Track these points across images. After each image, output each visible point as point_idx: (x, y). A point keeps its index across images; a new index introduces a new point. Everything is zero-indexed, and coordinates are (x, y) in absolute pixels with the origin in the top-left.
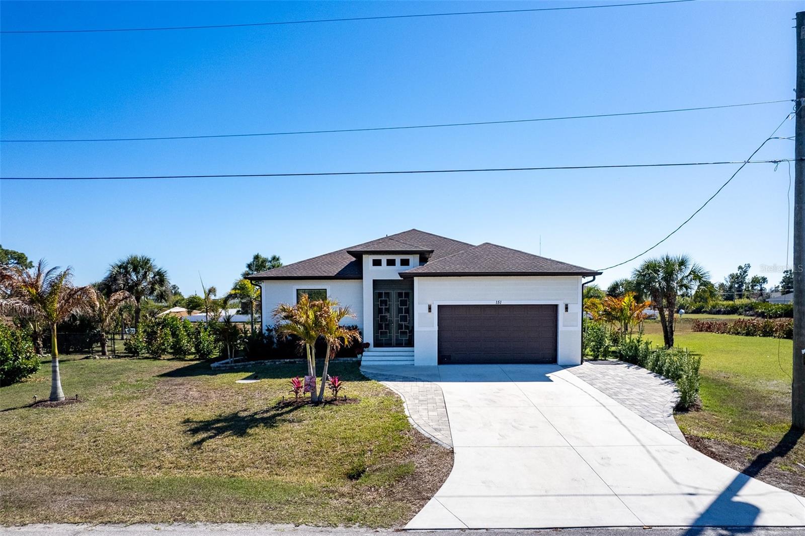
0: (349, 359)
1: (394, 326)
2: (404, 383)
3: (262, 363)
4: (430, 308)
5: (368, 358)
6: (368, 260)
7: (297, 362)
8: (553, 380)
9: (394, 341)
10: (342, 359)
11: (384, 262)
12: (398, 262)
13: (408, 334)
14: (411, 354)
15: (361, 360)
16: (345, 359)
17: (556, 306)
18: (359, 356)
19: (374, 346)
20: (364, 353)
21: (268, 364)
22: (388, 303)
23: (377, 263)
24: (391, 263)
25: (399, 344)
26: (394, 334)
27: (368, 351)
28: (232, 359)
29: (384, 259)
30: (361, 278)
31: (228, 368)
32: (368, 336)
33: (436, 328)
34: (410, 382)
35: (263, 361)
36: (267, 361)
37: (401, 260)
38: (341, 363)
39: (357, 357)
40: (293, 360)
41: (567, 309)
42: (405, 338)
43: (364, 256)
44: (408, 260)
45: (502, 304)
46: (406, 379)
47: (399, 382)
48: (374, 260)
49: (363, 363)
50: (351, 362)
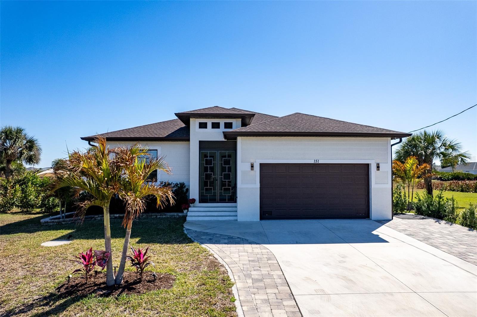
0: (175, 214)
1: (218, 183)
2: (229, 245)
3: (92, 218)
4: (252, 166)
5: (193, 214)
6: (194, 123)
8: (388, 241)
9: (218, 198)
10: (169, 214)
11: (209, 125)
12: (222, 125)
13: (231, 191)
14: (234, 209)
15: (187, 216)
16: (172, 214)
17: (367, 166)
18: (185, 211)
19: (200, 202)
20: (190, 209)
22: (213, 162)
23: (203, 126)
24: (216, 126)
25: (222, 200)
26: (218, 191)
27: (194, 207)
28: (63, 215)
29: (209, 122)
30: (188, 140)
31: (56, 223)
32: (194, 193)
33: (258, 185)
34: (237, 245)
35: (93, 216)
36: (97, 216)
37: (225, 123)
38: (168, 218)
39: (183, 212)
41: (378, 167)
42: (228, 195)
43: (191, 119)
44: (232, 123)
45: (319, 163)
46: (231, 240)
47: (224, 245)
48: (200, 123)
49: (188, 219)
50: (178, 217)
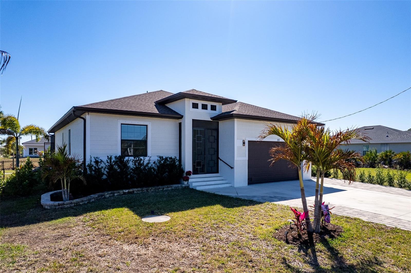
0: (178, 186)
1: (206, 157)
4: (244, 143)
6: (189, 103)
7: (135, 192)
8: (345, 190)
9: (206, 169)
11: (200, 106)
12: (209, 107)
16: (175, 185)
18: (186, 183)
19: (194, 174)
21: (108, 196)
22: (202, 139)
23: (195, 106)
24: (204, 107)
26: (206, 163)
29: (200, 103)
32: (188, 165)
33: (247, 158)
36: (107, 194)
37: (211, 105)
40: (131, 190)
43: (186, 99)
44: (216, 106)
45: (280, 141)
48: (193, 104)
